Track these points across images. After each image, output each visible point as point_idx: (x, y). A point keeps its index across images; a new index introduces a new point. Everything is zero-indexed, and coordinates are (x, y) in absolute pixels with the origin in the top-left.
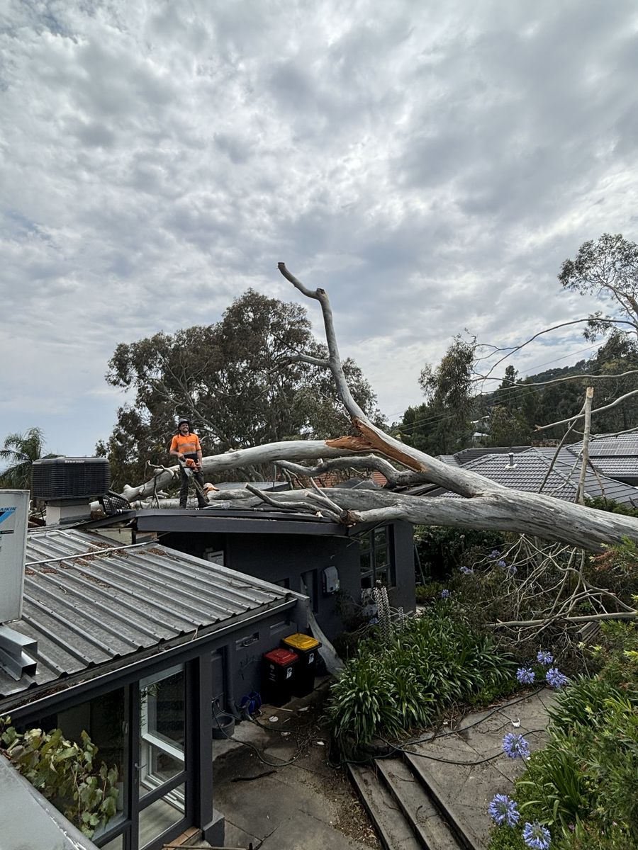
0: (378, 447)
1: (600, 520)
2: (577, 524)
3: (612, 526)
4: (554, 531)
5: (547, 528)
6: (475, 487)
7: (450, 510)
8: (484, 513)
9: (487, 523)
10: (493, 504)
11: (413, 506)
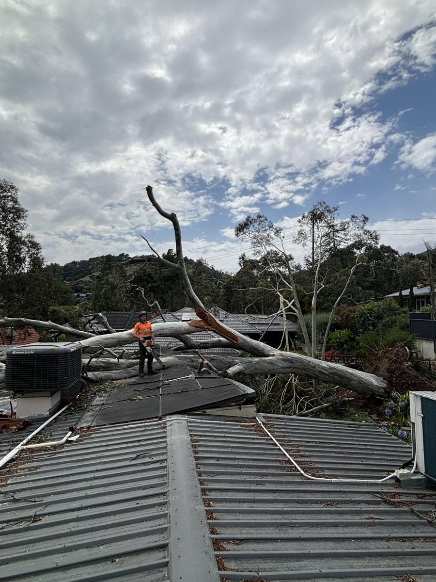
0: (215, 327)
1: (324, 365)
2: (317, 368)
3: (328, 367)
4: (308, 371)
5: (305, 370)
6: (268, 351)
7: (265, 364)
8: (281, 365)
9: (281, 370)
10: (283, 360)
11: (247, 364)
